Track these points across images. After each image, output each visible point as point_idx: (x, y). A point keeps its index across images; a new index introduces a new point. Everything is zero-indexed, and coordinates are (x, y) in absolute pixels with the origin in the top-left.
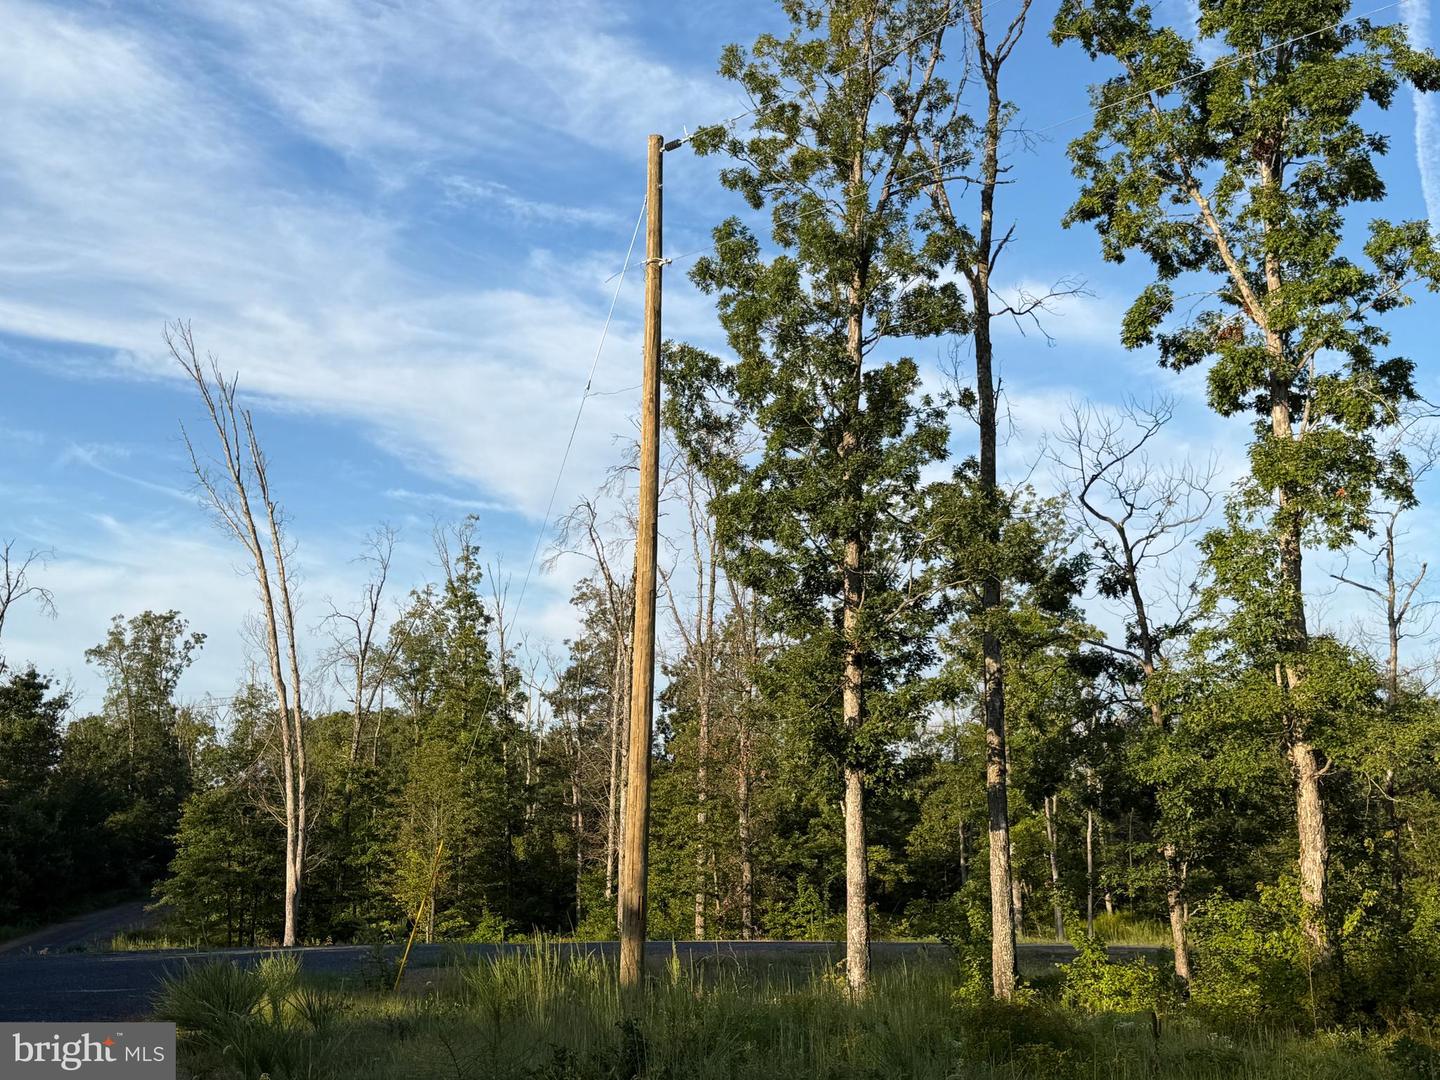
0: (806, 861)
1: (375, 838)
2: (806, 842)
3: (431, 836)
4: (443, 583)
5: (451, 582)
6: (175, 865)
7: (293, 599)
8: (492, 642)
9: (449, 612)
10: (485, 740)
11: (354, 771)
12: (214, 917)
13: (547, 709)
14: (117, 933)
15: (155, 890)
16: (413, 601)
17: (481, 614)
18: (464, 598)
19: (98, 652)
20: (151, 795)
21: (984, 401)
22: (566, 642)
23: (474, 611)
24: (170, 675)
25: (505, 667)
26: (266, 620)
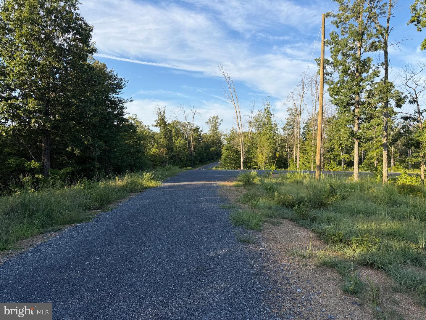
0: (332, 157)
1: (253, 152)
2: (332, 153)
3: (264, 152)
4: (264, 109)
5: (265, 109)
6: (222, 157)
7: (241, 112)
8: (272, 119)
9: (265, 114)
10: (272, 136)
11: (250, 142)
12: (228, 165)
13: (282, 130)
14: (214, 167)
15: (219, 160)
16: (258, 112)
17: (271, 114)
18: (268, 112)
19: (207, 123)
20: (216, 145)
21: (386, 64)
22: (285, 118)
23: (269, 114)
24: (218, 126)
25: (274, 123)
26: (236, 116)
